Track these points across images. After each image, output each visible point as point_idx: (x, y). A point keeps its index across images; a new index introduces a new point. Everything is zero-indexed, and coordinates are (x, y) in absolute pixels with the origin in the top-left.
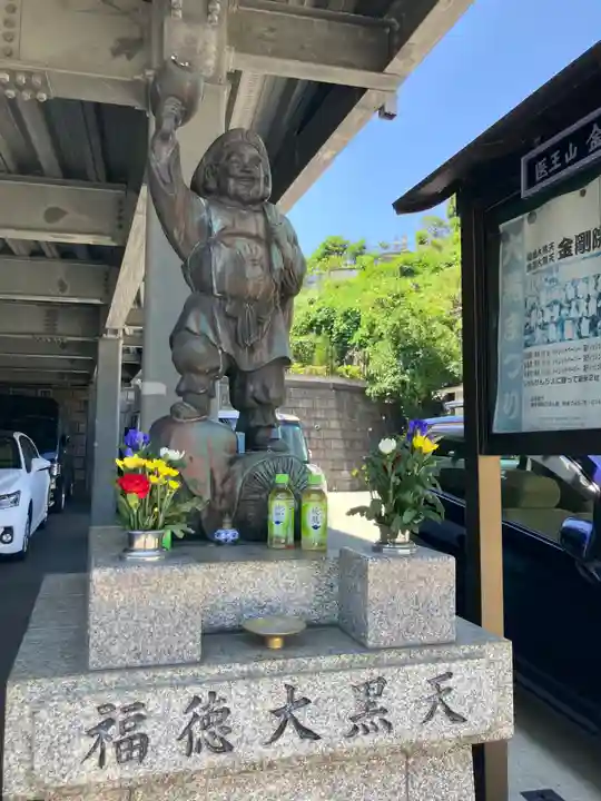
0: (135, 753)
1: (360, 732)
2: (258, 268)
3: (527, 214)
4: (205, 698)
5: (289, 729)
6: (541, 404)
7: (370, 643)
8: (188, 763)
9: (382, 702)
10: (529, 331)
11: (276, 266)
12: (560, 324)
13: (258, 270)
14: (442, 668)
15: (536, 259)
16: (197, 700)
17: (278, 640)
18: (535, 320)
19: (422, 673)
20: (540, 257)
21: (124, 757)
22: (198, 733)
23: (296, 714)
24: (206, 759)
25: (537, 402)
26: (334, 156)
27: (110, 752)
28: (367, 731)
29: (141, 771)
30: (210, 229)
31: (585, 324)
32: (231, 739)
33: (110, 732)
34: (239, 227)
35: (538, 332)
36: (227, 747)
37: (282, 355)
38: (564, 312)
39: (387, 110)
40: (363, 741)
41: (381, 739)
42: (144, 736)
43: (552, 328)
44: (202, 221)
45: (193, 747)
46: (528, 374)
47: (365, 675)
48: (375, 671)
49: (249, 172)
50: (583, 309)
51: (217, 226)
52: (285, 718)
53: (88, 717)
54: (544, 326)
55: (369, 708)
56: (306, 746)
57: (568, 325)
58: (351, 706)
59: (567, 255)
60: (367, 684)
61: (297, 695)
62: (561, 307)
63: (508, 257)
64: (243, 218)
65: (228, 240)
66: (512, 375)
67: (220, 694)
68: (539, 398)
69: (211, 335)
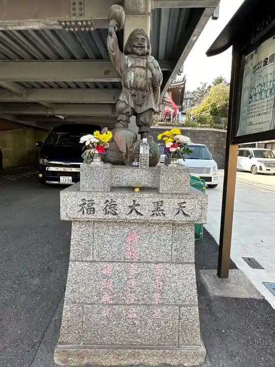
0: (92, 212)
1: (155, 215)
2: (142, 78)
3: (254, 51)
4: (110, 200)
5: (134, 212)
6: (252, 125)
7: (160, 192)
8: (105, 216)
9: (162, 208)
10: (251, 97)
11: (148, 77)
12: (260, 93)
13: (142, 79)
14: (182, 201)
15: (256, 68)
16: (107, 201)
17: (138, 189)
18: (253, 93)
19: (176, 201)
20: (257, 67)
21: (89, 212)
22: (108, 210)
23: (136, 208)
24: (110, 216)
25: (251, 124)
26: (197, 39)
27: (85, 211)
28: (157, 215)
29: (93, 217)
30: (128, 65)
31: (269, 91)
32: (117, 212)
33: (85, 206)
34: (138, 64)
35: (254, 97)
36: (116, 214)
37: (150, 107)
38: (263, 88)
39: (214, 16)
40: (155, 218)
41: (161, 218)
42: (93, 208)
43: (258, 95)
44: (125, 64)
45: (107, 213)
46: (249, 114)
47: (157, 200)
48: (161, 199)
49: (141, 44)
50: (268, 86)
51: (129, 65)
52: (132, 208)
53: (79, 202)
54: (255, 95)
55: (158, 209)
56: (138, 217)
57: (263, 93)
58: (153, 208)
59: (266, 65)
60: (157, 202)
61: (136, 203)
62: (262, 86)
63: (247, 69)
64: (139, 61)
65: (133, 69)
66: (244, 115)
67: (114, 200)
68: (251, 122)
69: (127, 102)
